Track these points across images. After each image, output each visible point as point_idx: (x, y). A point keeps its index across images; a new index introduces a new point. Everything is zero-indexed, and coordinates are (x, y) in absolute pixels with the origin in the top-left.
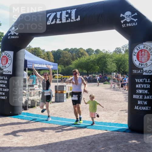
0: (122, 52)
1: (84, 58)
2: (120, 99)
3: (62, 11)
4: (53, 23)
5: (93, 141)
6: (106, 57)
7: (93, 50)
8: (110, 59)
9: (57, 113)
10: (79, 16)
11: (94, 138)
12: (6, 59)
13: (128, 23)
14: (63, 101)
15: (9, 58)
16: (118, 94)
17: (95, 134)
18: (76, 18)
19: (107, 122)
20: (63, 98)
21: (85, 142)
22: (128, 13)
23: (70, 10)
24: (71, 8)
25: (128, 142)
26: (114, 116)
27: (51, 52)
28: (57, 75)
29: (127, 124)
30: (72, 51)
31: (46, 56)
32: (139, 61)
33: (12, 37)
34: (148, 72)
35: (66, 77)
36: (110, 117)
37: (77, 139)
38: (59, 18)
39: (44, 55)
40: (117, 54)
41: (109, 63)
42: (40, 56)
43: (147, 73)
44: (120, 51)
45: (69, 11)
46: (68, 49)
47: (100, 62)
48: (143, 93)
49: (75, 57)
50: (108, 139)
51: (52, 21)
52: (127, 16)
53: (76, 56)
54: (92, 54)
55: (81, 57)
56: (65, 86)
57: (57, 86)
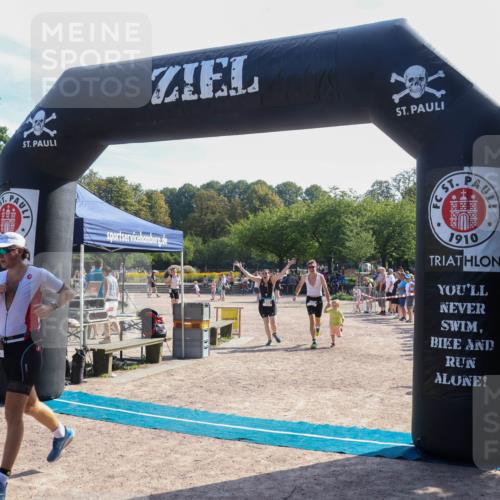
0: (393, 196)
1: (268, 213)
2: (387, 349)
3: (200, 62)
4: (173, 98)
5: (297, 489)
6: (342, 210)
7: (300, 188)
8: (355, 218)
9: (177, 394)
10: (256, 79)
11: (301, 477)
12: (14, 214)
13: (417, 102)
14: (200, 357)
15: (23, 212)
16: (382, 334)
17: (306, 465)
18: (247, 83)
19: (344, 425)
20: (199, 343)
21: (272, 492)
22: (415, 71)
23: (227, 59)
24: (231, 52)
25: (414, 494)
26: (368, 406)
27: (162, 192)
28: (182, 268)
29: (410, 431)
30: (231, 189)
31: (144, 206)
32: (451, 227)
33: (35, 143)
34: (478, 263)
36: (355, 410)
37: (245, 480)
38: (191, 85)
39: (139, 202)
40: (378, 202)
41: (352, 231)
42: (124, 204)
43: (476, 265)
44: (388, 192)
45: (224, 62)
46: (217, 183)
47: (321, 229)
48: (463, 329)
49: (239, 211)
50: (345, 481)
51: (168, 93)
52: (411, 80)
53: (244, 206)
54: (297, 201)
55: (258, 210)
56: (206, 306)
57: (180, 304)
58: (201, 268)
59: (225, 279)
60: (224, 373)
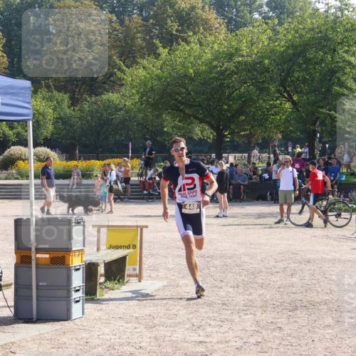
1: (196, 47)
14: (67, 317)
20: (63, 293)
28: (31, 151)
35: (82, 164)
47: (296, 75)
49: (139, 42)
53: (149, 31)
54: (252, 22)
55: (177, 38)
56: (78, 223)
57: (28, 220)
58: (68, 153)
59: (114, 173)
60: (112, 347)
